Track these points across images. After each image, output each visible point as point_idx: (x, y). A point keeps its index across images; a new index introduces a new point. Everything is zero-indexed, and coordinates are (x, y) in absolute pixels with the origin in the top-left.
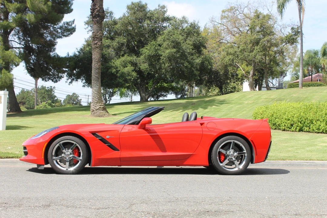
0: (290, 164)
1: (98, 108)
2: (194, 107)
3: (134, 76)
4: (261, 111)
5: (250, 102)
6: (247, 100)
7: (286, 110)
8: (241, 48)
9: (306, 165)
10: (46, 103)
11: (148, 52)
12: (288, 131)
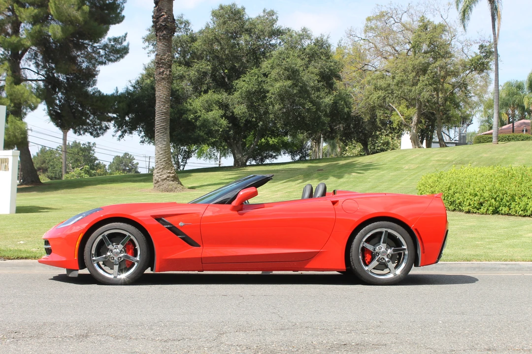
0: (479, 268)
1: (165, 176)
2: (321, 175)
3: (223, 126)
4: (430, 181)
5: (413, 166)
6: (407, 162)
7: (471, 180)
8: (397, 78)
9: (504, 268)
10: (81, 170)
11: (246, 85)
12: (476, 213)
